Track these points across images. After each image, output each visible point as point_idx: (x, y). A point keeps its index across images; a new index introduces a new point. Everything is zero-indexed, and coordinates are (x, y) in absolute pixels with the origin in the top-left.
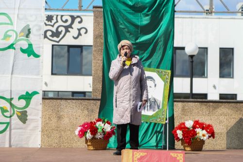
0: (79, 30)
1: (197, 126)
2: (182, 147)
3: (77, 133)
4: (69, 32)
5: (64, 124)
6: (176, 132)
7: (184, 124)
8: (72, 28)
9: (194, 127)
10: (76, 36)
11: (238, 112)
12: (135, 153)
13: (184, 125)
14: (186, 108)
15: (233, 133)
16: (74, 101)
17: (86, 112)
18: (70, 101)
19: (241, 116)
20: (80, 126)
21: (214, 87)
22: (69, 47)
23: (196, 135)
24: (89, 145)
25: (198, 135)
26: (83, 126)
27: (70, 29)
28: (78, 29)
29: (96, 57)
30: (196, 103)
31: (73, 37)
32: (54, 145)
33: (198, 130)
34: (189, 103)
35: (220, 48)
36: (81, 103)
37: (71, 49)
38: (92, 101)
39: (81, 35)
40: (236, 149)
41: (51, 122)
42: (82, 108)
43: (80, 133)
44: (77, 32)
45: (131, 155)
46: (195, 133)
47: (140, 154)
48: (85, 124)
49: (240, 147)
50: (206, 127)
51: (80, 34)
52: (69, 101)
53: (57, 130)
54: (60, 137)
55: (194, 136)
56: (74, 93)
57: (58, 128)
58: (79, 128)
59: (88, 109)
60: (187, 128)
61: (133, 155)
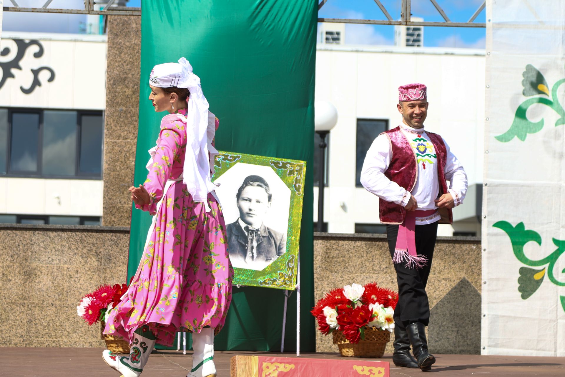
0: (36, 72)
1: (373, 297)
2: (335, 348)
3: (81, 311)
4: (12, 76)
5: (40, 290)
6: (322, 312)
7: (340, 292)
8: (20, 68)
9: (366, 299)
10: (27, 86)
11: (457, 265)
12: (265, 364)
13: (342, 295)
14: (334, 253)
15: (445, 315)
16: (64, 235)
17: (93, 262)
18: (55, 234)
19: (462, 275)
20: (88, 296)
21: (344, 207)
22: (12, 111)
23: (372, 319)
24: (111, 342)
25: (375, 319)
26: (96, 295)
27: (14, 71)
28: (33, 71)
29: (114, 131)
30: (358, 243)
31: (22, 89)
32: (16, 340)
33: (376, 308)
34: (341, 242)
35: (359, 120)
36: (82, 241)
37: (15, 116)
38: (109, 235)
39: (39, 84)
40: (451, 352)
41: (9, 285)
42: (85, 251)
43: (90, 312)
44: (31, 77)
45: (256, 370)
46: (370, 316)
47: (278, 367)
48: (101, 290)
49: (461, 348)
50: (393, 299)
51: (36, 83)
52: (52, 234)
53: (23, 305)
54: (30, 321)
55: (365, 321)
56: (20, 218)
57: (25, 299)
58: (87, 301)
59: (97, 254)
60: (350, 302)
61: (261, 370)
